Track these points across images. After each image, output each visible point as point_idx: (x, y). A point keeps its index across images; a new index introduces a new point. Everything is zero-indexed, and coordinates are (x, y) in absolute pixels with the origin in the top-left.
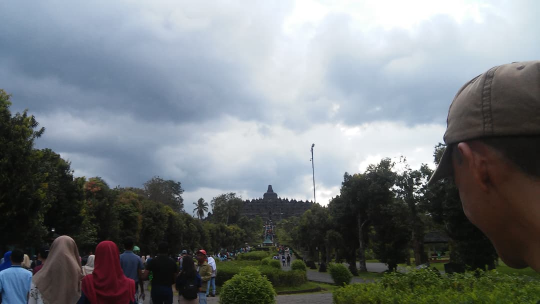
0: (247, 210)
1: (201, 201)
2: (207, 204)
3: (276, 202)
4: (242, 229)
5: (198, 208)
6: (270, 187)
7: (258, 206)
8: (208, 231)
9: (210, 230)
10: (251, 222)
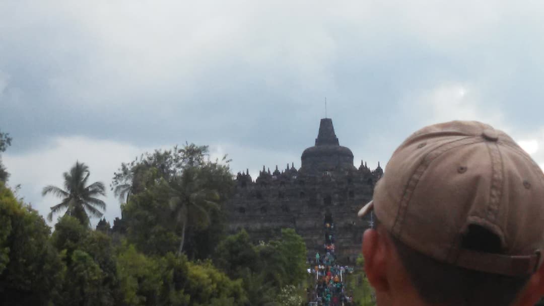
0: (242, 210)
1: (76, 176)
2: (99, 187)
3: (350, 180)
4: (233, 278)
5: (65, 203)
6: (326, 126)
7: (281, 195)
8: (135, 284)
9: (140, 280)
10: (265, 255)
